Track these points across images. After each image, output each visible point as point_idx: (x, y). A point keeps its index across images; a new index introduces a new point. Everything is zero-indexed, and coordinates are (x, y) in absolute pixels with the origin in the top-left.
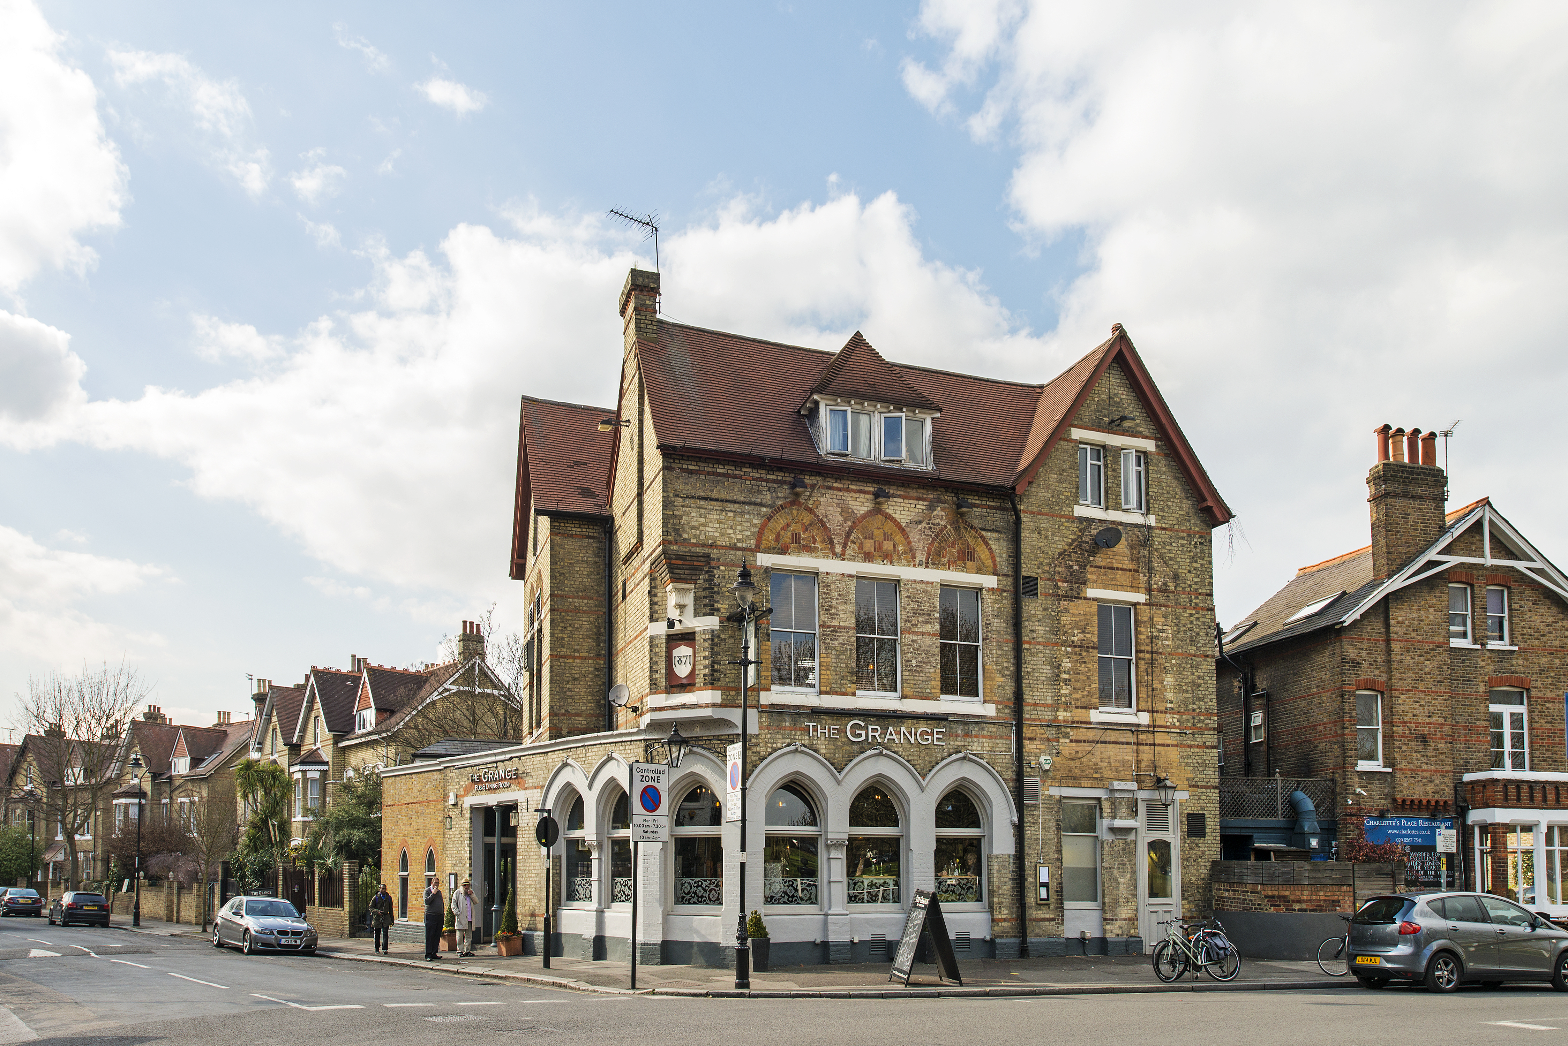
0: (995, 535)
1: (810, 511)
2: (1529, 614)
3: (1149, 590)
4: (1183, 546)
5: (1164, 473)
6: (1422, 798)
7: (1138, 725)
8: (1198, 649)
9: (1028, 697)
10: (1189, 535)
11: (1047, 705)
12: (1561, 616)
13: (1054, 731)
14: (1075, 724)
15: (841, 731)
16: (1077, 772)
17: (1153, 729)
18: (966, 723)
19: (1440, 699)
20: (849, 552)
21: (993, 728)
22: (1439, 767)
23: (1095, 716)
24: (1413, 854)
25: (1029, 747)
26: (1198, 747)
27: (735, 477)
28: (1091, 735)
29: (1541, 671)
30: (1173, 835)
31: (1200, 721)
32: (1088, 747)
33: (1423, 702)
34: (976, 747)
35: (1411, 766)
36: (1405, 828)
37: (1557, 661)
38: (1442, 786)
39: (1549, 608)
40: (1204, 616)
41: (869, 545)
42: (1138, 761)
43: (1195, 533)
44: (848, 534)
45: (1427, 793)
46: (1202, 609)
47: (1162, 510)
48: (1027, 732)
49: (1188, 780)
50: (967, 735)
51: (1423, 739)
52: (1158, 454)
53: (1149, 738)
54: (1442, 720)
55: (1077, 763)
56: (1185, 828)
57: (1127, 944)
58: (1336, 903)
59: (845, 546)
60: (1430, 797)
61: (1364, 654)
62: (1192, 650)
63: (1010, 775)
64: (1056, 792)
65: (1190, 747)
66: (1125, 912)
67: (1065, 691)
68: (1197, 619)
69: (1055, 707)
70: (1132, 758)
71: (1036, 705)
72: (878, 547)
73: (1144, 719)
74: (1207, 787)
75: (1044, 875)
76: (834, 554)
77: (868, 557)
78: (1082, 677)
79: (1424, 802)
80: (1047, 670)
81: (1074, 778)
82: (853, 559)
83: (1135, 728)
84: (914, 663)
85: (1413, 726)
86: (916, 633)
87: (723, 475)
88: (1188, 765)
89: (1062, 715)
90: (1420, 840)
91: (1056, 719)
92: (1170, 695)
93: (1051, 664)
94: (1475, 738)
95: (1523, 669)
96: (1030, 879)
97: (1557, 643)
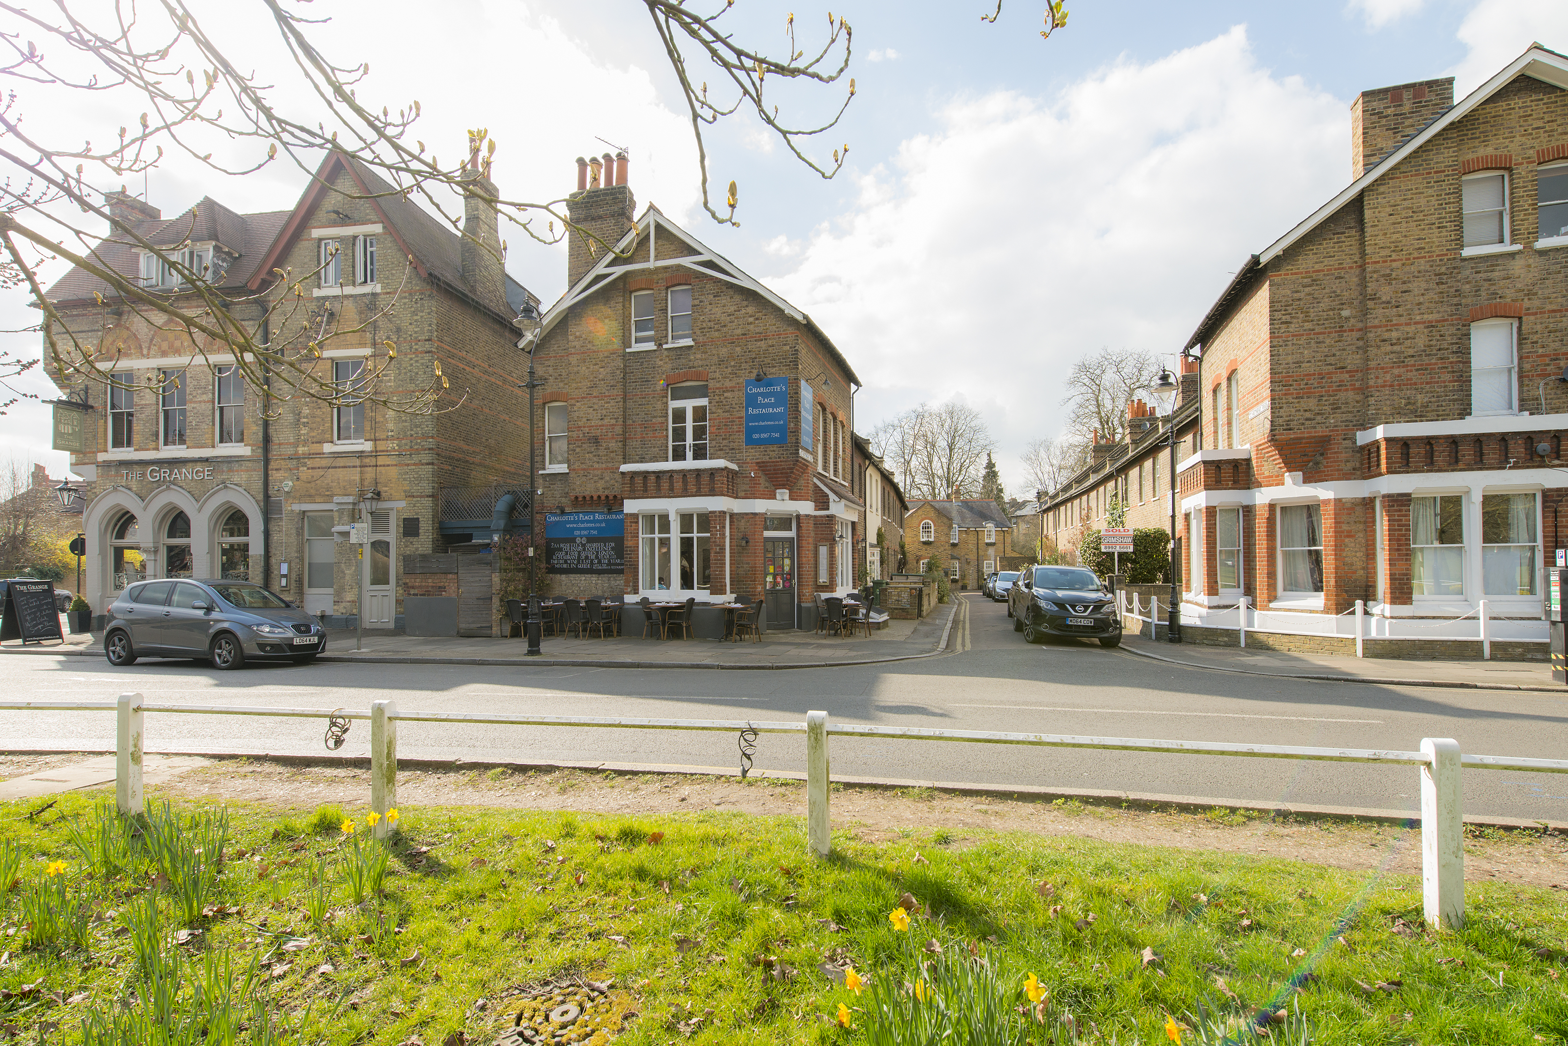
0: (251, 323)
1: (128, 329)
2: (709, 307)
3: (374, 344)
4: (405, 304)
5: (390, 248)
6: (593, 494)
7: (362, 452)
8: (417, 386)
9: (275, 438)
10: (410, 294)
11: (290, 444)
12: (745, 303)
13: (295, 462)
14: (310, 456)
15: (143, 475)
16: (313, 492)
17: (375, 454)
18: (229, 462)
19: (612, 403)
20: (152, 352)
21: (249, 464)
22: (610, 465)
23: (328, 448)
24: (588, 545)
25: (274, 475)
26: (414, 464)
27: (83, 315)
28: (324, 463)
29: (721, 362)
30: (392, 536)
31: (417, 444)
32: (321, 472)
33: (596, 407)
34: (236, 479)
35: (584, 466)
36: (583, 522)
37: (738, 349)
38: (612, 482)
39: (731, 298)
40: (423, 358)
41: (165, 346)
42: (362, 480)
43: (416, 292)
44: (152, 340)
45: (598, 489)
46: (421, 352)
47: (387, 278)
48: (273, 465)
49: (405, 491)
50: (230, 470)
51: (596, 441)
52: (385, 234)
53: (372, 461)
54: (613, 422)
55: (313, 484)
56: (401, 530)
57: (347, 620)
58: (442, 589)
59: (149, 348)
60: (600, 493)
61: (551, 370)
62: (412, 387)
63: (261, 497)
64: (297, 507)
65: (408, 465)
66: (350, 596)
67: (304, 431)
68: (417, 361)
69: (296, 445)
70: (357, 478)
71: (280, 444)
72: (171, 346)
73: (368, 446)
74: (421, 497)
75: (284, 569)
76: (143, 355)
77: (164, 354)
78: (318, 419)
79: (595, 498)
80: (290, 418)
81: (310, 496)
82: (155, 357)
83: (360, 455)
84: (194, 423)
85: (587, 430)
86: (195, 402)
87: (77, 315)
88: (405, 479)
89: (301, 450)
90: (595, 532)
91: (296, 453)
92: (391, 426)
93: (293, 412)
94: (651, 434)
95: (700, 363)
96: (276, 572)
97: (739, 332)
